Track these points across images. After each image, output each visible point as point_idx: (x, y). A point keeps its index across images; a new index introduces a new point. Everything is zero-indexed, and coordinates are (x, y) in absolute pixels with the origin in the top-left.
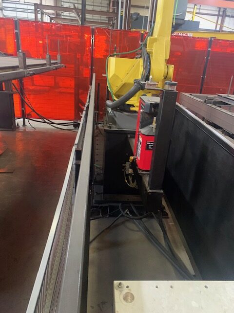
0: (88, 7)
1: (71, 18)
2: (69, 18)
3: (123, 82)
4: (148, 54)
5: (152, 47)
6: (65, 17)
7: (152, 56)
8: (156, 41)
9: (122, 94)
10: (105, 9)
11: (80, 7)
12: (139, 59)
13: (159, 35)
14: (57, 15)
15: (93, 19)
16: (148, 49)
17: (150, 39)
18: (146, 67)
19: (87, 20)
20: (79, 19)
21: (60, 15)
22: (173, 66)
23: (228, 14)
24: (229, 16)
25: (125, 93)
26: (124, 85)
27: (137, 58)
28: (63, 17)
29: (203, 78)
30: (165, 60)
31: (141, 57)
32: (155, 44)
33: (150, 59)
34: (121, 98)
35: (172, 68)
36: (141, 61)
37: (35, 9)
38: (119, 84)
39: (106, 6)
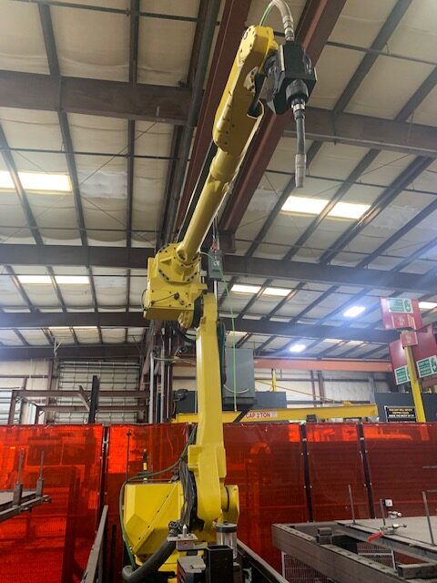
0: (103, 387)
1: (74, 404)
2: (70, 404)
3: (151, 529)
4: (191, 472)
5: (196, 461)
6: (63, 404)
7: (198, 475)
8: (201, 451)
9: (150, 552)
10: (131, 387)
11: (89, 387)
12: (175, 483)
13: (204, 441)
14: (50, 402)
15: (112, 402)
16: (190, 465)
17: (192, 449)
18: (188, 495)
19: (100, 405)
20: (87, 406)
21: (55, 401)
22: (236, 487)
23: (326, 377)
24: (328, 380)
25: (155, 550)
26: (154, 535)
27: (173, 481)
28: (59, 404)
29: (308, 490)
30: (220, 479)
31: (178, 479)
32: (200, 455)
33: (194, 481)
34: (149, 560)
35: (234, 491)
36: (179, 486)
37: (13, 398)
38: (143, 533)
39: (135, 381)
